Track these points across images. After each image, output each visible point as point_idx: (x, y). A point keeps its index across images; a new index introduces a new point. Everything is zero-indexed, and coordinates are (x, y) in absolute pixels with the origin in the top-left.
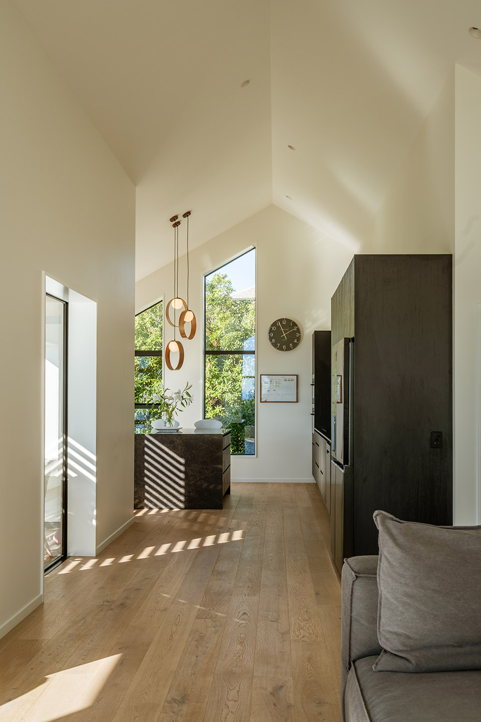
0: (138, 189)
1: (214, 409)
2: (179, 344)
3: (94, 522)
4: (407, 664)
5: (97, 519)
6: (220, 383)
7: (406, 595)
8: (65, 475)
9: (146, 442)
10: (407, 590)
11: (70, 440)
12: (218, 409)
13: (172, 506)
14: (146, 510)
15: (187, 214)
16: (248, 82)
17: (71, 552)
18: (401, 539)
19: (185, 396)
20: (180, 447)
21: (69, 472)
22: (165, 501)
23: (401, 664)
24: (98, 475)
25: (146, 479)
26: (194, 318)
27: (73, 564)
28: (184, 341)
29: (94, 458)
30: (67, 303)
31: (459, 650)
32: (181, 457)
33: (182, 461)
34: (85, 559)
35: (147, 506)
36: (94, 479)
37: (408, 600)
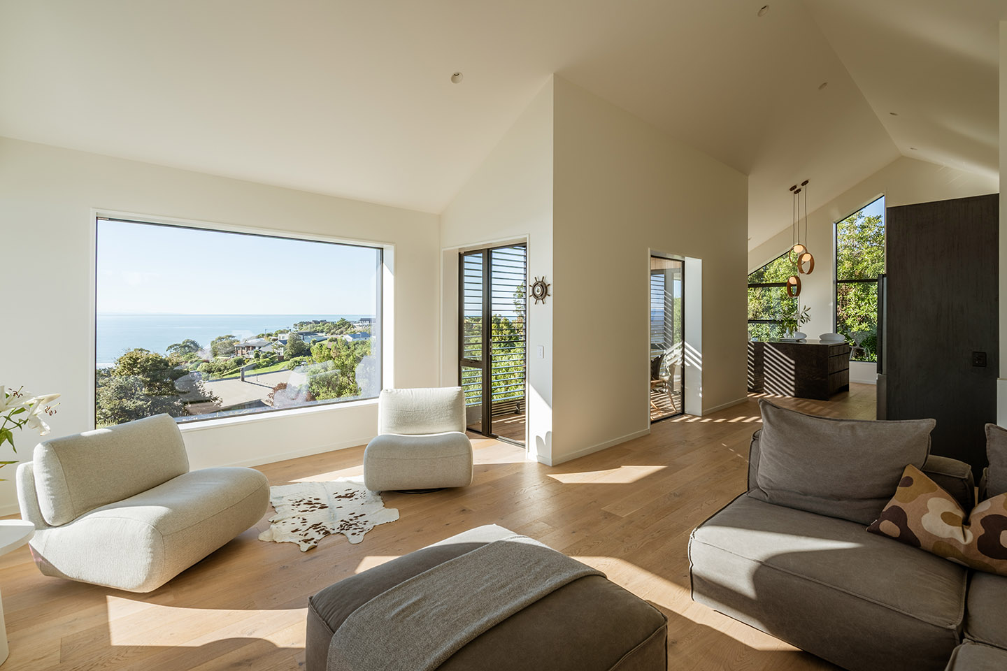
0: (749, 177)
1: (860, 324)
2: (797, 278)
3: (701, 395)
4: (766, 496)
5: (703, 393)
6: (866, 304)
7: (771, 454)
8: (683, 364)
9: (765, 347)
10: (772, 451)
11: (686, 343)
12: (864, 325)
13: (786, 394)
14: (765, 394)
15: (805, 183)
16: (825, 84)
17: (686, 411)
18: (772, 418)
19: (804, 316)
20: (792, 353)
21: (686, 363)
22: (780, 389)
23: (762, 495)
24: (703, 366)
25: (765, 373)
26: (812, 258)
27: (685, 418)
28: (802, 277)
29: (700, 355)
30: (684, 262)
31: (804, 498)
32: (792, 359)
33: (793, 362)
34: (694, 416)
35: (766, 392)
36: (700, 369)
37: (772, 458)
